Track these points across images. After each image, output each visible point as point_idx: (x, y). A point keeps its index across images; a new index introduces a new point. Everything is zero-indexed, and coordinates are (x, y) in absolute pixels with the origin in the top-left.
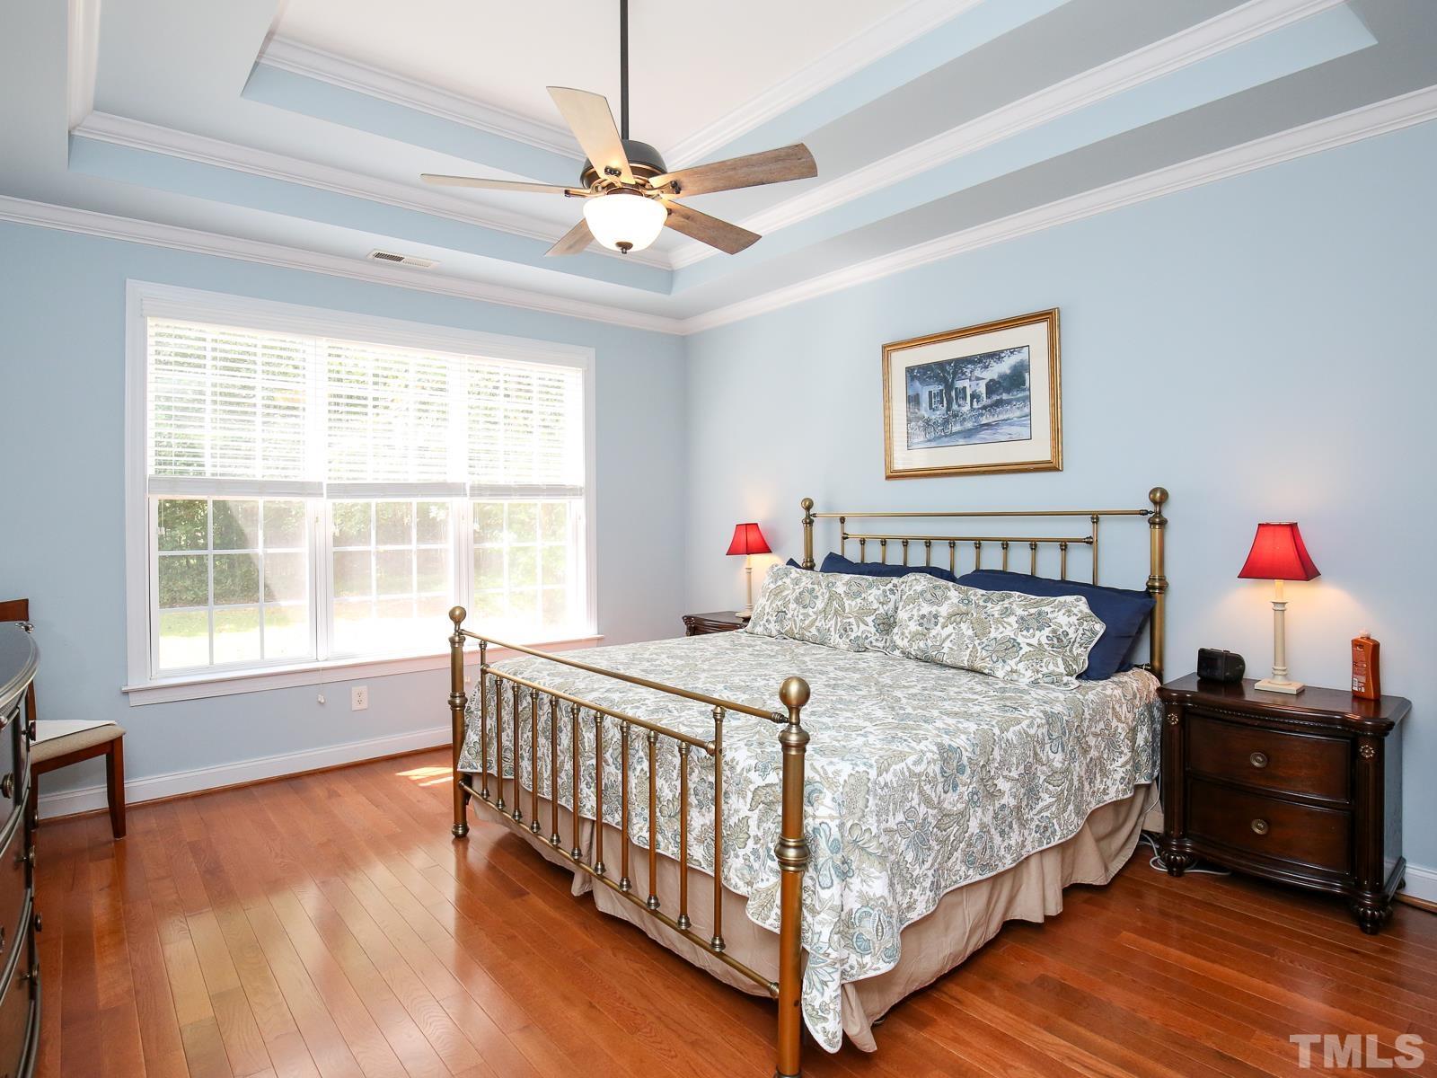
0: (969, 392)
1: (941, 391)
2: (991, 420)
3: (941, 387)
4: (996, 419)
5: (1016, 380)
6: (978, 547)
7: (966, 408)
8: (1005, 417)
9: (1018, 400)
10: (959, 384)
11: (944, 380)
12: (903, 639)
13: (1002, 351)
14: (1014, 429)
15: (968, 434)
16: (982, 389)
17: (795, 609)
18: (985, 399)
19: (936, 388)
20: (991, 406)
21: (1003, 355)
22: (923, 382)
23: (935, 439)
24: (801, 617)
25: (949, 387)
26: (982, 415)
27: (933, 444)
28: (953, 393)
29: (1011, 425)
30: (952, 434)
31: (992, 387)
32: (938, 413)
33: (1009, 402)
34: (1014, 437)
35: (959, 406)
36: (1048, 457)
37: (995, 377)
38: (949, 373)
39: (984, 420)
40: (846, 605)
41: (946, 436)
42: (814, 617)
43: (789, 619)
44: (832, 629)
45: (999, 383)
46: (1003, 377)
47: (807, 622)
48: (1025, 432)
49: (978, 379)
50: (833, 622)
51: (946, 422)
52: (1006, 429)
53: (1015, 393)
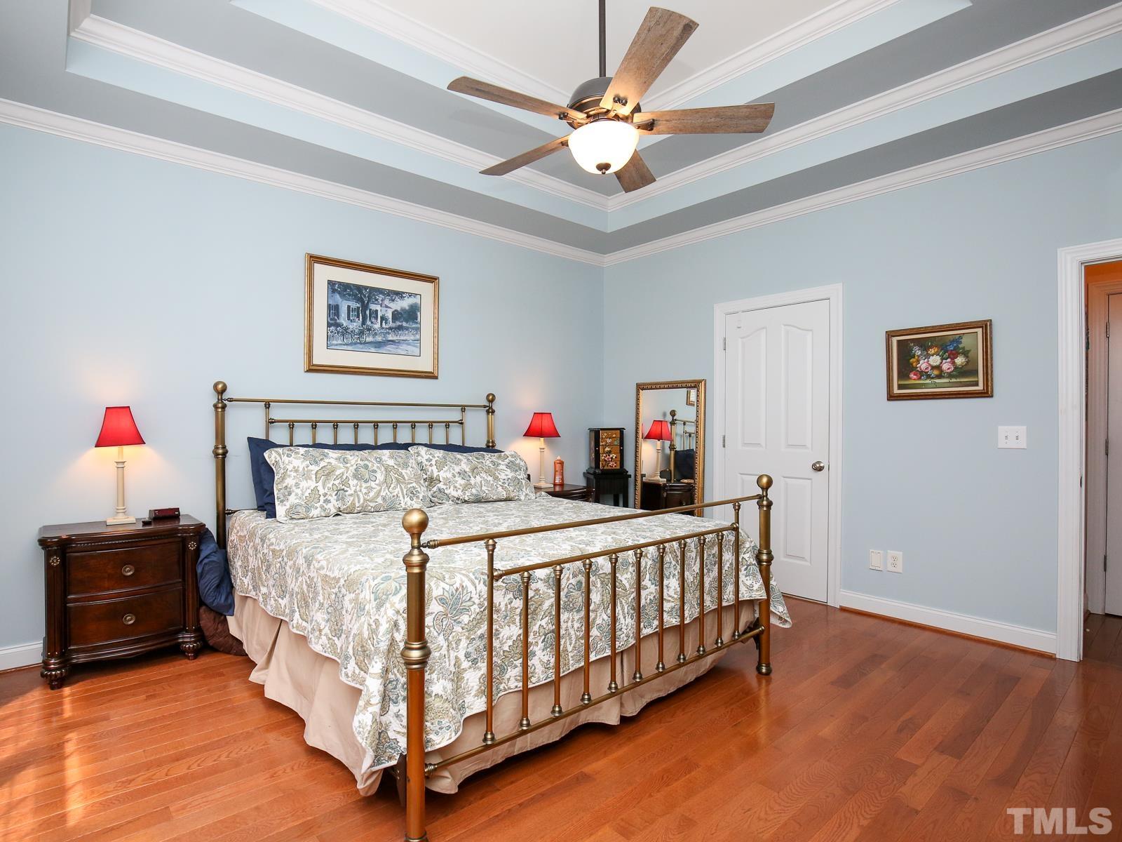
0: (380, 315)
1: (358, 308)
2: (395, 338)
3: (358, 305)
4: (398, 338)
5: (412, 314)
6: (395, 427)
7: (377, 326)
8: (404, 338)
9: (413, 329)
10: (373, 307)
11: (360, 300)
12: (457, 491)
13: (404, 293)
14: (409, 348)
15: (378, 345)
16: (389, 315)
17: (357, 485)
18: (391, 322)
19: (354, 305)
20: (395, 328)
21: (404, 295)
22: (343, 296)
23: (351, 344)
24: (364, 491)
25: (365, 307)
26: (389, 333)
27: (350, 348)
28: (368, 312)
29: (409, 344)
30: (365, 343)
31: (396, 316)
32: (355, 324)
33: (407, 329)
34: (410, 353)
35: (372, 323)
36: (431, 370)
37: (399, 309)
38: (365, 296)
39: (390, 337)
40: (404, 474)
41: (361, 343)
42: (378, 488)
43: (351, 495)
44: (400, 495)
45: (401, 313)
46: (403, 310)
47: (372, 494)
48: (416, 351)
49: (387, 307)
50: (399, 489)
51: (361, 333)
52: (404, 347)
53: (411, 323)
